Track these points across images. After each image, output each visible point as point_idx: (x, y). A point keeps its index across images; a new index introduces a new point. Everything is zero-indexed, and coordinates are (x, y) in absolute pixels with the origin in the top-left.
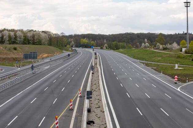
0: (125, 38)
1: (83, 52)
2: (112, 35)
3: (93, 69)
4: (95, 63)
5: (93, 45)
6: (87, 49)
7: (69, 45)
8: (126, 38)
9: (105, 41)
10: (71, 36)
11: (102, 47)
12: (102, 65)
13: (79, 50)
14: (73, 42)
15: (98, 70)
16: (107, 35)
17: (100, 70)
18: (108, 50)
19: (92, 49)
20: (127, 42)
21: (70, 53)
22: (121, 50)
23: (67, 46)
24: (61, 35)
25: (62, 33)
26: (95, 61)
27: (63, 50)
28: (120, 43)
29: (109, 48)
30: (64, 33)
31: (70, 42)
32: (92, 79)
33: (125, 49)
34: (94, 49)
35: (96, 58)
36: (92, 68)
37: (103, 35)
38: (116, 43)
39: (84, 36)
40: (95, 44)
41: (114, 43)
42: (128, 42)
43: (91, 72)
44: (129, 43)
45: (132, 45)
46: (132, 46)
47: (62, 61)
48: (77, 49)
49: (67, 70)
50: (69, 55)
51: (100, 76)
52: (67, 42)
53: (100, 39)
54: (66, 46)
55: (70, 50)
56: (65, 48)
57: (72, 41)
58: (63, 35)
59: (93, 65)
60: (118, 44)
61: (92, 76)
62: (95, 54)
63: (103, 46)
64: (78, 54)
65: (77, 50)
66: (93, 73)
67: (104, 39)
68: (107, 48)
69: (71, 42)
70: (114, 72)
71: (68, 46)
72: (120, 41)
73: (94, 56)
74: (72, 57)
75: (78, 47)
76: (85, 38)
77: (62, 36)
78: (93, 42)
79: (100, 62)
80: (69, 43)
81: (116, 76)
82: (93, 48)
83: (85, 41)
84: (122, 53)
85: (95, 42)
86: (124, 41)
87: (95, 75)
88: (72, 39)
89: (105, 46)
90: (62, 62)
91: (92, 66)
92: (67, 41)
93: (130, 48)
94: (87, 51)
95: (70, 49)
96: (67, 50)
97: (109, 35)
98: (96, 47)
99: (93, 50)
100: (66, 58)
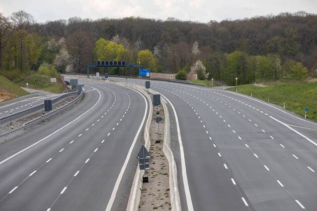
0: (277, 38)
1: (104, 92)
2: (225, 23)
3: (147, 160)
4: (156, 138)
5: (146, 65)
6: (121, 82)
7: (50, 61)
8: (283, 35)
9: (196, 50)
10: (55, 29)
11: (183, 71)
12: (182, 148)
13: (90, 83)
14: (65, 53)
15: (164, 166)
16: (203, 25)
17: (172, 165)
18: (209, 86)
19: (144, 81)
20: (285, 53)
21: (53, 96)
22: (261, 85)
23: (41, 68)
24: (14, 22)
25: (20, 14)
26: (156, 130)
27: (22, 82)
28: (258, 57)
29: (209, 79)
30: (26, 15)
31: (51, 52)
32: (142, 203)
33: (278, 82)
34: (152, 82)
35: (158, 119)
36: (143, 158)
37: (187, 24)
38: (242, 58)
39: (109, 28)
40: (154, 61)
41: (231, 56)
42: (287, 54)
43: (139, 174)
44: (293, 56)
45: (305, 64)
46: (305, 70)
47: (18, 128)
48: (82, 79)
49: (41, 167)
50: (48, 105)
51: (174, 190)
52: (39, 52)
53: (175, 40)
54: (35, 68)
55: (54, 84)
56: (34, 75)
57: (60, 47)
58: (25, 20)
59: (147, 145)
60: (250, 59)
61: (143, 190)
62: (156, 100)
63: (189, 70)
64: (87, 99)
65: (79, 83)
66: (145, 180)
67: (190, 42)
68: (201, 78)
69: (57, 51)
70: (230, 174)
71: (44, 67)
72: (258, 48)
73: (149, 109)
74: (62, 112)
75: (84, 73)
76: (116, 38)
77: (21, 26)
78: (146, 52)
79: (173, 133)
80: (48, 56)
81: (238, 192)
82: (144, 77)
83: (114, 47)
84: (263, 96)
85: (157, 51)
86: (274, 50)
87: (153, 186)
88: (62, 40)
89: (193, 69)
90: (18, 133)
91: (143, 148)
92: (39, 46)
93: (298, 76)
94: (122, 88)
95: (54, 80)
96: (39, 84)
97: (214, 24)
98: (160, 71)
99: (148, 85)
100: (35, 116)
